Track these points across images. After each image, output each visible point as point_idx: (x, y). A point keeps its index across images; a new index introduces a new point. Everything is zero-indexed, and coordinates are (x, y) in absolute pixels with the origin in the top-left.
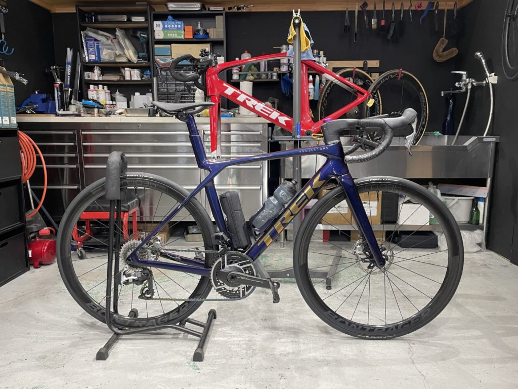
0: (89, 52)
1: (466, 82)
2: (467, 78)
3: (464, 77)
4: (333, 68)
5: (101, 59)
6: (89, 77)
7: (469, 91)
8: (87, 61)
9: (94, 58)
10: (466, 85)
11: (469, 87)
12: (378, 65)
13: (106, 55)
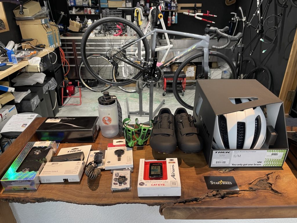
0: (71, 1)
1: (236, 18)
2: (237, 16)
3: (235, 16)
4: (181, 7)
5: (76, 5)
6: (71, 13)
7: (237, 22)
8: (70, 5)
9: (73, 4)
10: (236, 19)
11: (237, 20)
12: (201, 6)
13: (78, 2)
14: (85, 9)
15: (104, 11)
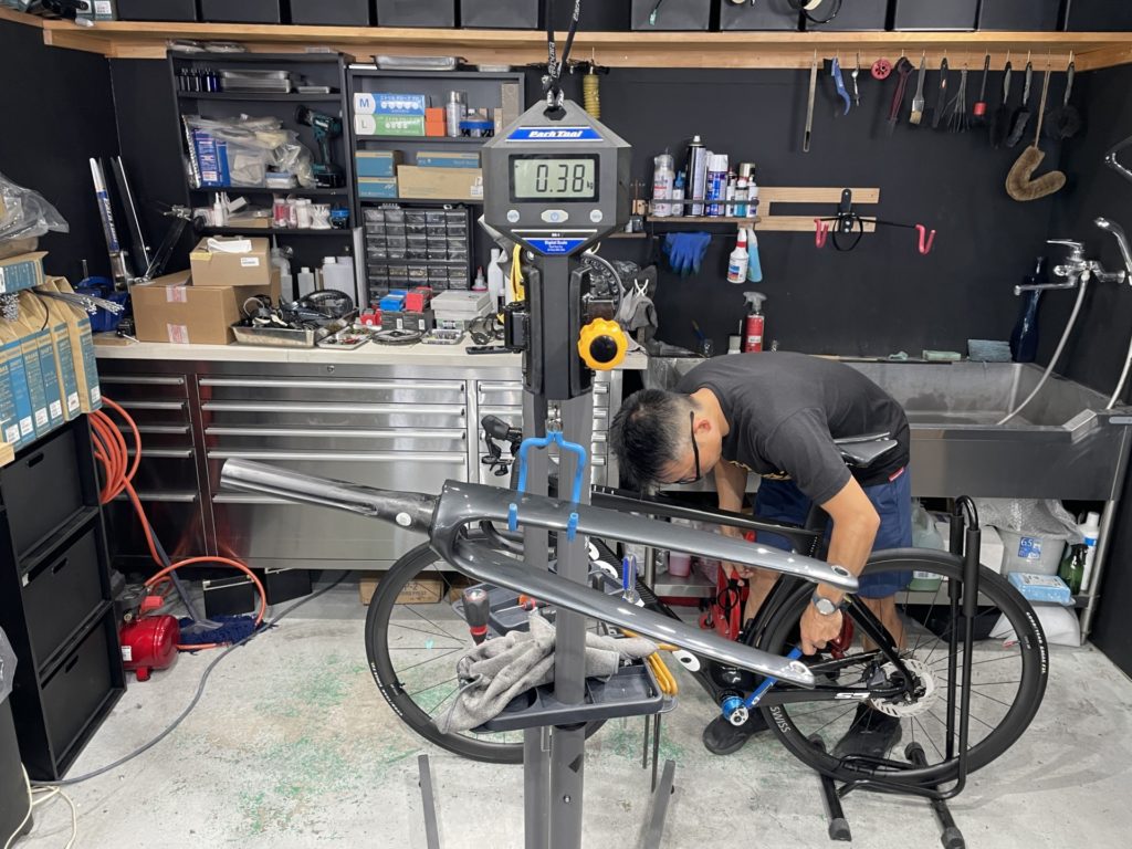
0: (203, 163)
1: (1079, 269)
3: (1076, 256)
4: (772, 204)
5: (232, 182)
7: (1084, 284)
8: (198, 184)
9: (215, 179)
10: (1078, 274)
11: (1085, 278)
12: (875, 200)
13: (241, 170)
14: (279, 201)
15: (374, 215)
